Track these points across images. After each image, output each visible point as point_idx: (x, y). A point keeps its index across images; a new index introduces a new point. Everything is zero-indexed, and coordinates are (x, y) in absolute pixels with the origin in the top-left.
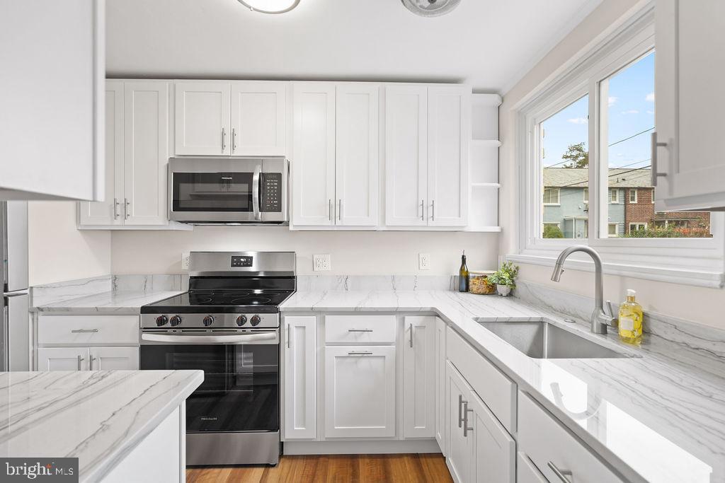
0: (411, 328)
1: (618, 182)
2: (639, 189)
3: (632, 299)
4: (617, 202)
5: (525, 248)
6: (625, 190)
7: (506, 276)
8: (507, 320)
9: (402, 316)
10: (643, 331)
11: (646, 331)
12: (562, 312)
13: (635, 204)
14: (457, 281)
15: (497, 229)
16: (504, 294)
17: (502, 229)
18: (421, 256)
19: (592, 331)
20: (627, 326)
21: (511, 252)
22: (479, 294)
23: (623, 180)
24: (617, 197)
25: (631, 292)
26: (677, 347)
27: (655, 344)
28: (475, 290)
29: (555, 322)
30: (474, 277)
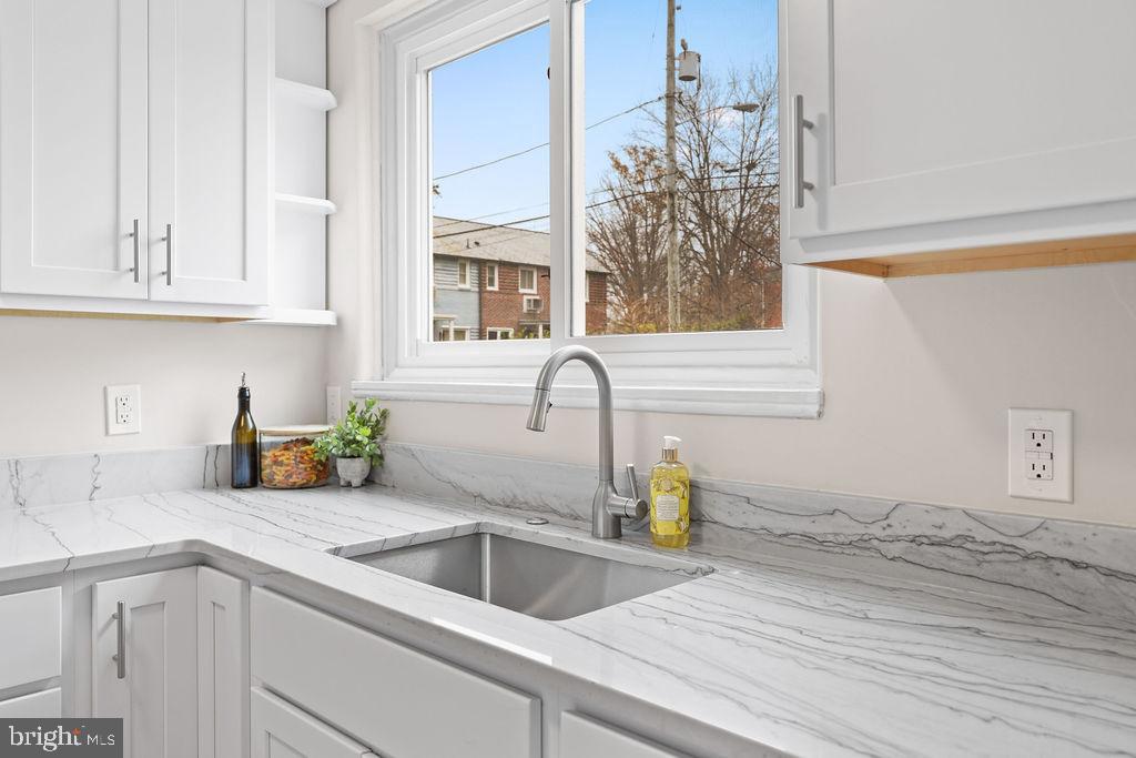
0: (119, 616)
1: (468, 247)
2: (502, 264)
3: (671, 455)
4: (467, 286)
5: (397, 366)
6: (480, 263)
7: (363, 434)
8: (406, 543)
9: (82, 584)
10: (691, 520)
11: (695, 518)
12: (510, 506)
13: (495, 292)
14: (225, 462)
15: (327, 318)
16: (356, 481)
17: (339, 320)
18: (113, 393)
19: (595, 535)
20: (666, 512)
21: (365, 374)
22: (293, 488)
23: (477, 243)
24: (468, 277)
25: (670, 440)
26: (750, 539)
27: (710, 540)
28: (279, 478)
29: (512, 529)
30: (273, 445)
